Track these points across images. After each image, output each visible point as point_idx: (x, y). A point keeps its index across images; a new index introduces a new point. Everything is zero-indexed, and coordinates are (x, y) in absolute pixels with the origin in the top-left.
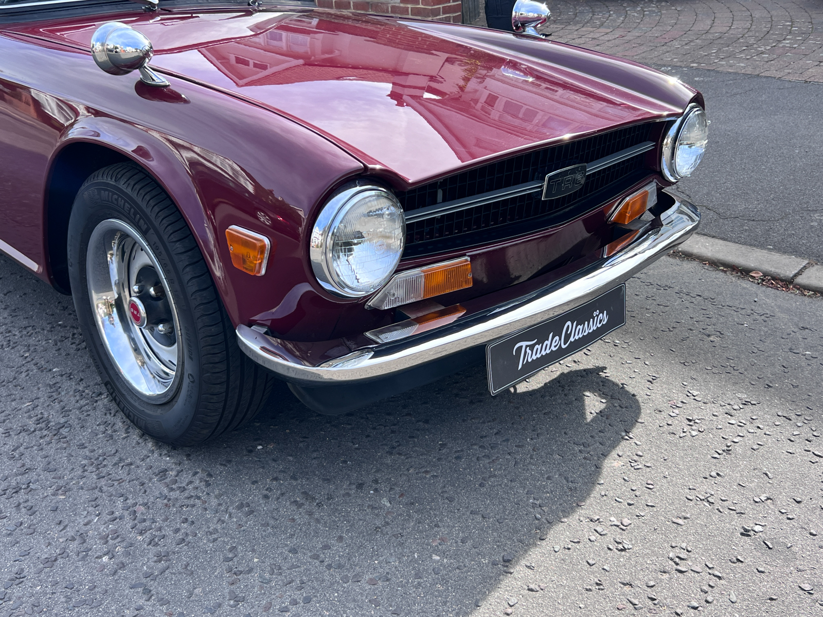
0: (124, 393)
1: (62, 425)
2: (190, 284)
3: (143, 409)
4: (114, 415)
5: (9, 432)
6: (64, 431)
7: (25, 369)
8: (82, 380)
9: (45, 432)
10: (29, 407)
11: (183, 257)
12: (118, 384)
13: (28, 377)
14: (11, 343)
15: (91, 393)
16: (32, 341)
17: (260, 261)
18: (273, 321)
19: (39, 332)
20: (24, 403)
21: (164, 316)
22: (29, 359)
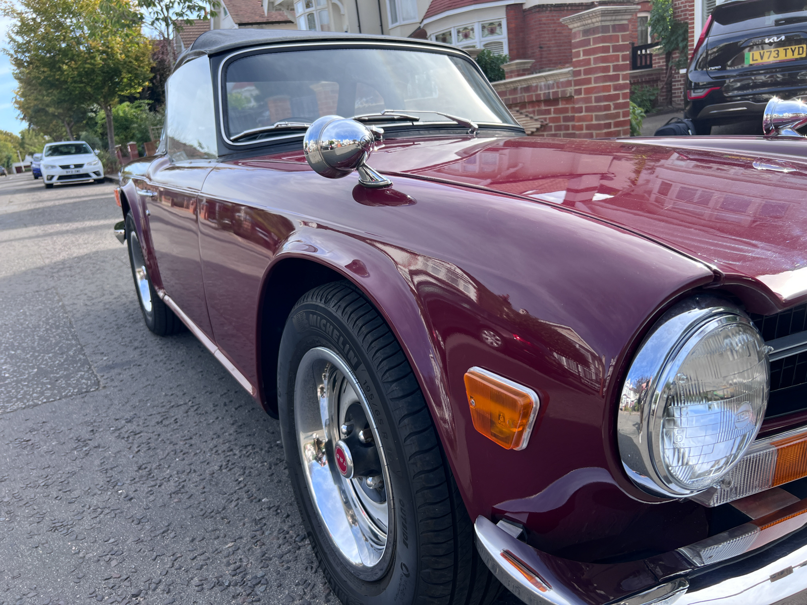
0: (326, 551)
1: (258, 580)
2: (408, 442)
3: (345, 579)
4: (316, 572)
5: (202, 585)
6: (260, 589)
7: (235, 496)
8: (288, 516)
9: (239, 589)
10: (230, 549)
11: (401, 403)
12: (320, 537)
13: (236, 508)
14: (230, 464)
15: (295, 536)
16: (248, 463)
17: (521, 429)
18: (532, 516)
19: (257, 452)
20: (226, 543)
21: (374, 467)
22: (242, 485)
